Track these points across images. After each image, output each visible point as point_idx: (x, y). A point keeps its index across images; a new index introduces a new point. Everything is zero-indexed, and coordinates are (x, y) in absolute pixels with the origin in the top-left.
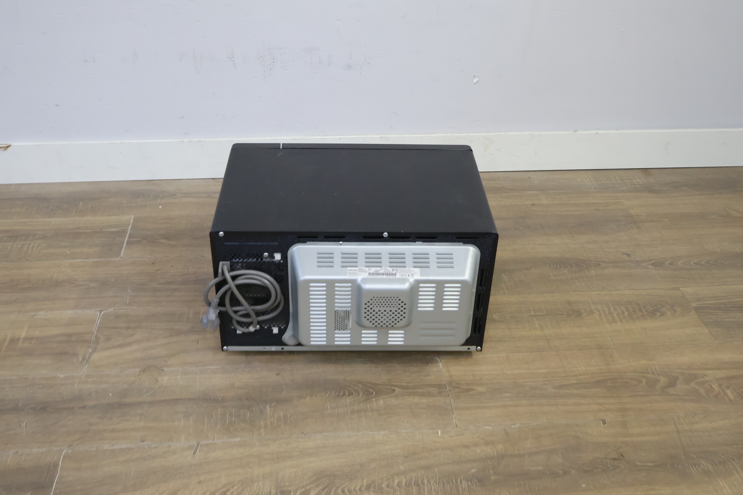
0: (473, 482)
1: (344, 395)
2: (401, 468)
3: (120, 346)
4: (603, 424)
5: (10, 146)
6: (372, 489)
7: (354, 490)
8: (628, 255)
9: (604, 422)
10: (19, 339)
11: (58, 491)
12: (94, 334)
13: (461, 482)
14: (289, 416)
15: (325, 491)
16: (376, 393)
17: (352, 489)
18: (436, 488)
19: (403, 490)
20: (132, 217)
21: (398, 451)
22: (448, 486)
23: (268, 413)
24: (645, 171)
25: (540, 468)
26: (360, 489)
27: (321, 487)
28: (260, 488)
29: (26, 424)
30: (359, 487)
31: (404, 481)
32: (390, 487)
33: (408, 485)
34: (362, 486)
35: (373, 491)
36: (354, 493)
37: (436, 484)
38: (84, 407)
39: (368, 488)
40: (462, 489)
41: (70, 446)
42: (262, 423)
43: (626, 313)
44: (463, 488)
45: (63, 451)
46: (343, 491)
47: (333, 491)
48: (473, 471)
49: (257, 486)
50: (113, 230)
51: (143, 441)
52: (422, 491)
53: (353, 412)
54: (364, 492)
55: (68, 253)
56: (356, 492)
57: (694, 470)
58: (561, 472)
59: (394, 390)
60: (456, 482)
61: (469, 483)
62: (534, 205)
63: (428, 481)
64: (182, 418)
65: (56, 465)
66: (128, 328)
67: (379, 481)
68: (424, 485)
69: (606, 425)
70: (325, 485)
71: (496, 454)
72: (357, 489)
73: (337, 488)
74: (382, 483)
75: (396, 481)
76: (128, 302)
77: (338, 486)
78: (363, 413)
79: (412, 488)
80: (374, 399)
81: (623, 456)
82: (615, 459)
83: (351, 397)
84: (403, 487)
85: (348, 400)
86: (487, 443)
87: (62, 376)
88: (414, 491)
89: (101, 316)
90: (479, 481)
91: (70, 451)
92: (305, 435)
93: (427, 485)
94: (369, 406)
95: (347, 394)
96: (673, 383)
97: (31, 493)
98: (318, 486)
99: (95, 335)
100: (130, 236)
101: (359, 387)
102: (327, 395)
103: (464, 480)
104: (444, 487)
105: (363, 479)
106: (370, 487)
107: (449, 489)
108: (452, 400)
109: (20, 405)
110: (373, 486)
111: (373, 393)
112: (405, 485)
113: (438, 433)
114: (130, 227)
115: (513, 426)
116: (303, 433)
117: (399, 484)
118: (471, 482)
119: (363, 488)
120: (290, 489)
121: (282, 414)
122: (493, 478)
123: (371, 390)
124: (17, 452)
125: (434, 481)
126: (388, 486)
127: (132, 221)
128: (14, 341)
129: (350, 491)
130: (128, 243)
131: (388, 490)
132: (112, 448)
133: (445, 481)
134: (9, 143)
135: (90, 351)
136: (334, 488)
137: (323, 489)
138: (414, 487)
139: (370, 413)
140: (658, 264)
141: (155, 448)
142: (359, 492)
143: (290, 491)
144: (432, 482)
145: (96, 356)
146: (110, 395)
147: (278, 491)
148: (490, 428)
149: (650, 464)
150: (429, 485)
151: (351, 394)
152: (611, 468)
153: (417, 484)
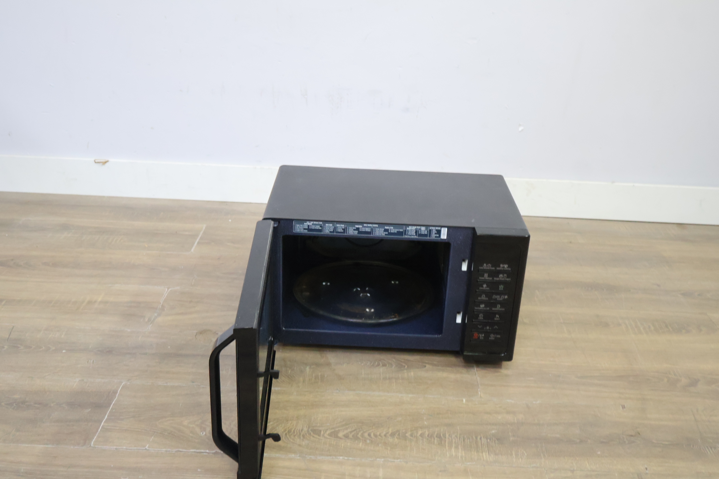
0: (492, 440)
1: (378, 365)
2: (425, 423)
3: (182, 314)
4: (622, 408)
5: (108, 161)
6: (397, 435)
7: (380, 435)
8: (658, 285)
9: (623, 407)
10: (95, 302)
11: (114, 411)
12: (160, 303)
13: (481, 439)
14: (326, 376)
15: (353, 433)
16: (408, 367)
17: (378, 434)
18: (456, 441)
19: (425, 440)
20: (204, 226)
21: (423, 410)
22: (468, 440)
23: (308, 373)
24: (680, 225)
25: (558, 436)
26: (385, 435)
27: (349, 430)
28: (293, 425)
29: (93, 361)
30: (384, 433)
31: (427, 433)
32: (414, 436)
33: (431, 436)
34: (387, 433)
35: (397, 438)
36: (380, 437)
37: (457, 438)
38: (145, 354)
39: (393, 435)
40: (481, 444)
41: (129, 380)
42: (301, 379)
43: (652, 328)
44: (483, 443)
45: (122, 382)
46: (369, 435)
47: (360, 434)
48: (493, 432)
49: (291, 424)
50: (187, 233)
51: (193, 382)
52: (443, 442)
53: (385, 379)
54: (388, 438)
55: (146, 246)
56: (381, 437)
57: (710, 451)
58: (578, 441)
59: (425, 366)
60: (476, 438)
61: (488, 440)
62: (571, 242)
63: (449, 435)
64: (230, 369)
65: (115, 392)
66: (190, 302)
67: (404, 431)
68: (446, 438)
69: (625, 409)
70: (353, 429)
71: (516, 422)
72: (383, 435)
73: (364, 432)
74: (406, 433)
75: (420, 432)
76: (193, 283)
77: (365, 430)
78: (394, 380)
79: (434, 439)
80: (405, 371)
81: (639, 434)
82: (632, 436)
83: (384, 368)
84: (426, 437)
85: (382, 369)
86: (508, 413)
87: (129, 330)
88: (436, 441)
89: (168, 292)
90: (498, 439)
91: (129, 383)
92: (339, 391)
93: (449, 439)
94: (400, 376)
95: (381, 365)
96: (694, 383)
97: (90, 410)
98: (347, 429)
99: (161, 305)
100: (201, 239)
101: (393, 361)
102: (363, 364)
103: (483, 437)
104: (464, 440)
105: (389, 428)
106: (395, 435)
107: (469, 443)
108: (478, 378)
109: (90, 347)
110: (397, 434)
111: (405, 366)
112: (428, 436)
113: (463, 401)
114: (201, 233)
115: (534, 402)
116: (337, 389)
117: (422, 435)
118: (490, 440)
119: (388, 435)
120: (320, 429)
121: (320, 374)
122: (511, 439)
123: (404, 364)
124: (83, 380)
125: (455, 436)
126: (411, 435)
127: (204, 228)
128: (90, 302)
129: (376, 436)
130: (198, 243)
131: (411, 438)
132: (165, 384)
133: (465, 437)
134: (107, 159)
135: (156, 315)
136: (361, 432)
137: (351, 432)
138: (436, 438)
139: (400, 381)
140: (686, 294)
141: (203, 388)
142: (384, 437)
143: (321, 431)
144: (453, 436)
145: (160, 319)
146: (169, 347)
147: (310, 430)
148: (513, 402)
149: (667, 443)
150: (450, 439)
151: (384, 365)
152: (627, 442)
153: (439, 436)
